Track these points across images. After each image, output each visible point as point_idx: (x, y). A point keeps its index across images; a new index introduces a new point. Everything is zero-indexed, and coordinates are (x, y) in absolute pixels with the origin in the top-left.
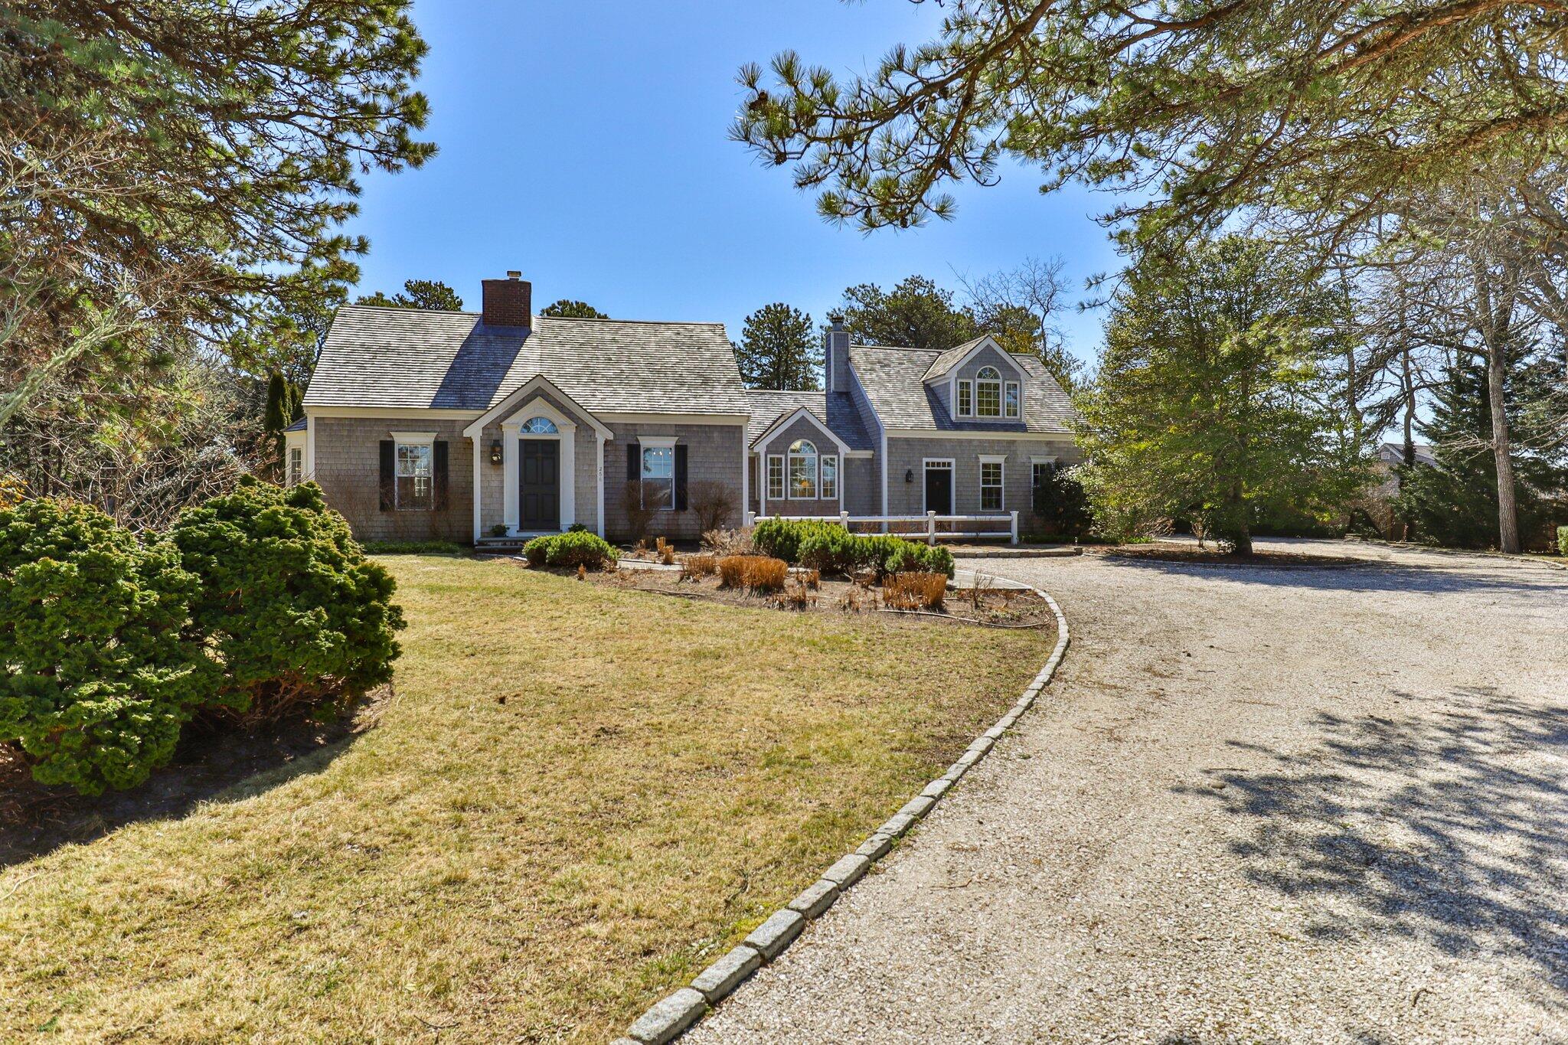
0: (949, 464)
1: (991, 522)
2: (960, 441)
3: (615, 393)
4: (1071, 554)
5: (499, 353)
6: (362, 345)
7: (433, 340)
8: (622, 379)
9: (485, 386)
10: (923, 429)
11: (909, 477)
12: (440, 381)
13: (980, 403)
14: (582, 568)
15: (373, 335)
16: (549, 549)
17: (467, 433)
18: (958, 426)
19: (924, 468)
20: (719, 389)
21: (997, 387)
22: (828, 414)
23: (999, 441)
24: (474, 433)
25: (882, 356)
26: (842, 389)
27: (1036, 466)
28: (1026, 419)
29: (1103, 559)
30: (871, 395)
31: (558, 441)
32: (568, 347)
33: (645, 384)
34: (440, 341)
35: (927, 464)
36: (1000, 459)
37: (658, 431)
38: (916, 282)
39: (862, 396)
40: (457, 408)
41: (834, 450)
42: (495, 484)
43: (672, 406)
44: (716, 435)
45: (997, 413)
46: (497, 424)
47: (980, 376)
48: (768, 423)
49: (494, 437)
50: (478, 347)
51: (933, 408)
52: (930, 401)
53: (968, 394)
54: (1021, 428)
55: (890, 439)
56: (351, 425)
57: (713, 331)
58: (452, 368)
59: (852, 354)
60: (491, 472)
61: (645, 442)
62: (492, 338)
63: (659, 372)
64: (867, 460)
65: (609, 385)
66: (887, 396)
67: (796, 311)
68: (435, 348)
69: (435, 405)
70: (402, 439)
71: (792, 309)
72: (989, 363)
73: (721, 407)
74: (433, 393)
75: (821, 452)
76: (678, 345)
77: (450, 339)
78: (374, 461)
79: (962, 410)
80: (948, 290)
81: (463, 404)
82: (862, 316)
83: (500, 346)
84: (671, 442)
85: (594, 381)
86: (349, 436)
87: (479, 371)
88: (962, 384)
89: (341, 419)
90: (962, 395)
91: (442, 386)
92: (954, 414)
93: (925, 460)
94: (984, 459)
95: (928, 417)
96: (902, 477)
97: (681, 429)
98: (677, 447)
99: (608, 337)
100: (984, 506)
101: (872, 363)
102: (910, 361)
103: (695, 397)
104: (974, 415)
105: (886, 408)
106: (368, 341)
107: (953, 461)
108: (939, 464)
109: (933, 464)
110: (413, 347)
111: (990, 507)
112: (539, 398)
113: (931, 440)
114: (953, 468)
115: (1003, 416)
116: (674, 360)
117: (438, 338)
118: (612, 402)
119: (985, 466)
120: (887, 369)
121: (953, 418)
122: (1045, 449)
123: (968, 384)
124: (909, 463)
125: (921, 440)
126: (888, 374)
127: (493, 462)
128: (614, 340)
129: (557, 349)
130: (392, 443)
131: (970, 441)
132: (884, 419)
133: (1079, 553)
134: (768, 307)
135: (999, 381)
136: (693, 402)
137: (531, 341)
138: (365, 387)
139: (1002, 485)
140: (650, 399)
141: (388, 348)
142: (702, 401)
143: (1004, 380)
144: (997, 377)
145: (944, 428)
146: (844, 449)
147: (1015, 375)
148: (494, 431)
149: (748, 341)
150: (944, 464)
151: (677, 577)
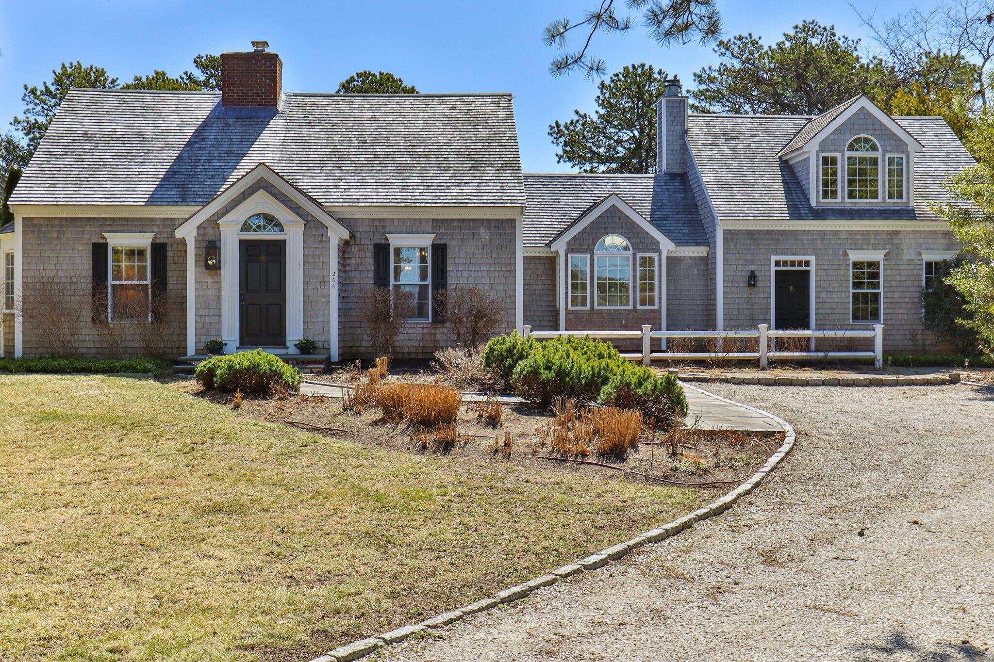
0: (807, 263)
1: (852, 339)
2: (822, 234)
3: (363, 183)
4: (943, 383)
5: (236, 138)
6: (85, 134)
7: (163, 125)
8: (373, 165)
9: (212, 177)
10: (770, 218)
11: (752, 280)
12: (162, 173)
13: (851, 183)
14: (239, 395)
15: (99, 123)
16: (219, 372)
17: (179, 234)
18: (819, 214)
19: (773, 268)
20: (490, 174)
21: (875, 162)
22: (654, 202)
23: (876, 233)
24: (188, 233)
25: (729, 126)
26: (676, 170)
27: (929, 265)
28: (915, 202)
29: (981, 390)
30: (707, 177)
31: (284, 242)
32: (317, 129)
33: (402, 170)
34: (173, 127)
35: (777, 264)
36: (877, 256)
37: (411, 227)
38: (809, 29)
39: (698, 178)
40: (176, 203)
41: (655, 246)
42: (211, 292)
43: (428, 196)
44: (482, 230)
45: (874, 195)
46: (213, 222)
47: (851, 148)
48: (575, 214)
49: (211, 238)
50: (212, 133)
51: (788, 192)
52: (785, 182)
53: (835, 173)
54: (909, 214)
55: (726, 232)
56: (61, 226)
57: (497, 104)
58: (179, 158)
59: (689, 124)
60: (207, 278)
61: (395, 241)
62: (231, 120)
63: (420, 156)
64: (701, 258)
65: (356, 173)
66: (728, 177)
67: (660, 73)
68: (163, 135)
69: (153, 201)
70: (117, 241)
71: (656, 70)
72: (865, 130)
73: (489, 196)
74: (152, 188)
75: (637, 249)
76: (451, 122)
77: (184, 123)
78: (84, 265)
79: (825, 194)
80: (852, 37)
81: (183, 199)
82: (737, 75)
83: (239, 129)
84: (427, 241)
85: (340, 168)
86: (58, 238)
87: (209, 161)
88: (825, 160)
89: (50, 219)
90: (825, 173)
91: (165, 179)
92: (815, 199)
93: (774, 258)
94: (855, 256)
95: (780, 204)
96: (743, 280)
97: (440, 225)
98: (433, 245)
99: (368, 114)
100: (855, 317)
101: (716, 136)
102: (767, 132)
103: (459, 185)
104: (842, 199)
105: (724, 194)
106: (94, 129)
107: (812, 259)
108: (793, 263)
109: (785, 263)
110: (139, 134)
111: (864, 318)
112: (261, 191)
113: (783, 233)
114: (812, 268)
115: (883, 200)
116: (442, 140)
117: (170, 123)
118: (355, 193)
119: (856, 265)
120: (733, 143)
121: (813, 203)
122: (943, 241)
123: (834, 161)
124: (752, 262)
125: (769, 233)
126: (734, 149)
127: (208, 267)
128: (374, 119)
129: (305, 131)
130: (105, 246)
131: (836, 233)
132: (719, 206)
133: (955, 380)
134: (626, 69)
135: (878, 154)
136: (455, 190)
137: (277, 124)
138: (80, 182)
139: (881, 290)
140: (402, 189)
141: (112, 136)
142: (467, 190)
143: (885, 152)
144: (874, 148)
145: (800, 217)
146: (667, 246)
147: (901, 145)
148: (210, 231)
149: (602, 111)
150: (800, 263)
151: (339, 407)
